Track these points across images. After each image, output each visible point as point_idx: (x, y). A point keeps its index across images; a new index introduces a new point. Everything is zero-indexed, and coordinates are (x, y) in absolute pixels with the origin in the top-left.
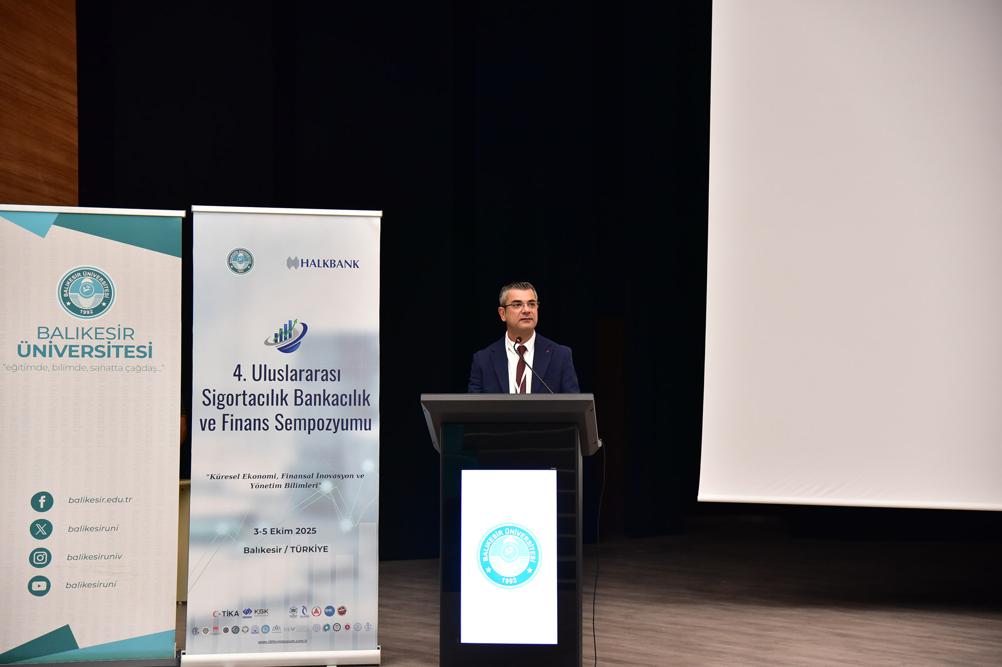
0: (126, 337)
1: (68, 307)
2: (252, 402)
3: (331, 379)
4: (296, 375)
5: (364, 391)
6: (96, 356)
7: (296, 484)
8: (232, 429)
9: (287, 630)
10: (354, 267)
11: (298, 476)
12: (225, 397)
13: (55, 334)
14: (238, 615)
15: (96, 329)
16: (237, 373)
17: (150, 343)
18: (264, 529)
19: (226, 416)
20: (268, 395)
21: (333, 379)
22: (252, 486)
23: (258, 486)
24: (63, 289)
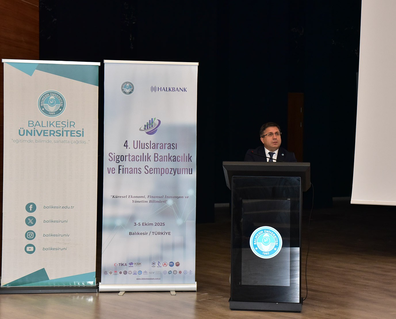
0: (71, 126)
1: (43, 111)
2: (133, 160)
3: (172, 148)
4: (155, 146)
5: (189, 154)
6: (56, 135)
7: (155, 201)
8: (123, 173)
9: (150, 273)
10: (184, 91)
11: (156, 197)
12: (120, 157)
13: (37, 124)
14: (126, 265)
15: (56, 122)
16: (126, 145)
17: (83, 129)
18: (139, 223)
19: (120, 166)
20: (141, 156)
21: (173, 148)
22: (133, 201)
23: (136, 202)
24: (40, 102)
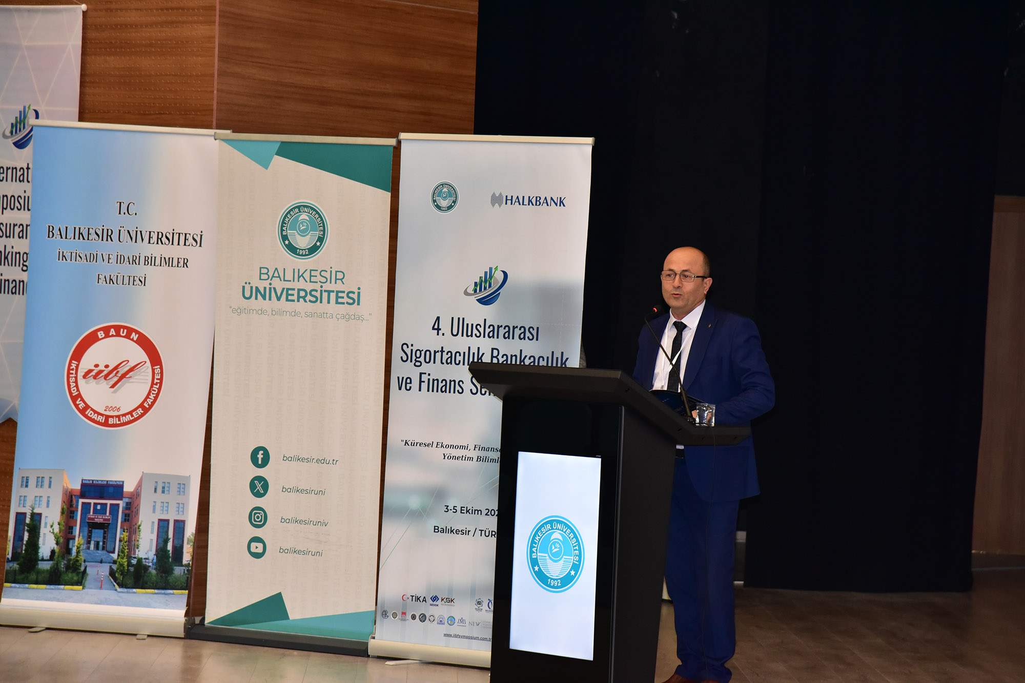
0: (337, 281)
1: (286, 245)
2: (449, 361)
3: (528, 338)
4: (494, 332)
5: (562, 353)
6: (310, 301)
7: (487, 457)
8: (428, 391)
9: (472, 624)
10: (560, 206)
11: (490, 449)
12: (423, 353)
13: (274, 275)
14: (425, 601)
15: (311, 270)
16: (436, 327)
17: (359, 289)
18: (454, 507)
19: (423, 375)
20: (464, 353)
21: (531, 337)
22: (445, 457)
23: (450, 458)
24: (282, 226)
